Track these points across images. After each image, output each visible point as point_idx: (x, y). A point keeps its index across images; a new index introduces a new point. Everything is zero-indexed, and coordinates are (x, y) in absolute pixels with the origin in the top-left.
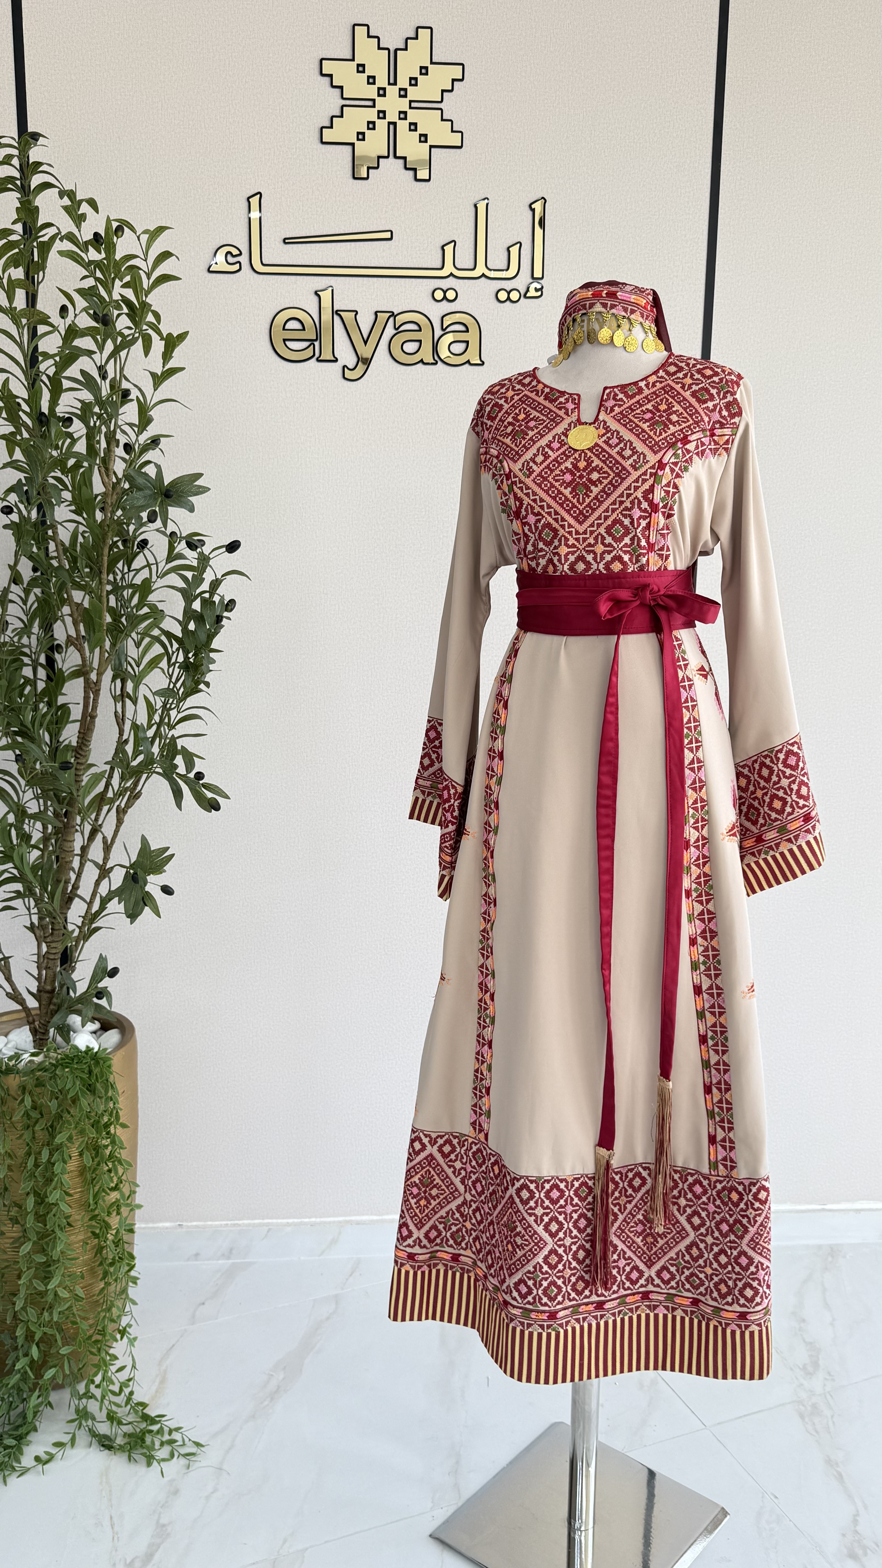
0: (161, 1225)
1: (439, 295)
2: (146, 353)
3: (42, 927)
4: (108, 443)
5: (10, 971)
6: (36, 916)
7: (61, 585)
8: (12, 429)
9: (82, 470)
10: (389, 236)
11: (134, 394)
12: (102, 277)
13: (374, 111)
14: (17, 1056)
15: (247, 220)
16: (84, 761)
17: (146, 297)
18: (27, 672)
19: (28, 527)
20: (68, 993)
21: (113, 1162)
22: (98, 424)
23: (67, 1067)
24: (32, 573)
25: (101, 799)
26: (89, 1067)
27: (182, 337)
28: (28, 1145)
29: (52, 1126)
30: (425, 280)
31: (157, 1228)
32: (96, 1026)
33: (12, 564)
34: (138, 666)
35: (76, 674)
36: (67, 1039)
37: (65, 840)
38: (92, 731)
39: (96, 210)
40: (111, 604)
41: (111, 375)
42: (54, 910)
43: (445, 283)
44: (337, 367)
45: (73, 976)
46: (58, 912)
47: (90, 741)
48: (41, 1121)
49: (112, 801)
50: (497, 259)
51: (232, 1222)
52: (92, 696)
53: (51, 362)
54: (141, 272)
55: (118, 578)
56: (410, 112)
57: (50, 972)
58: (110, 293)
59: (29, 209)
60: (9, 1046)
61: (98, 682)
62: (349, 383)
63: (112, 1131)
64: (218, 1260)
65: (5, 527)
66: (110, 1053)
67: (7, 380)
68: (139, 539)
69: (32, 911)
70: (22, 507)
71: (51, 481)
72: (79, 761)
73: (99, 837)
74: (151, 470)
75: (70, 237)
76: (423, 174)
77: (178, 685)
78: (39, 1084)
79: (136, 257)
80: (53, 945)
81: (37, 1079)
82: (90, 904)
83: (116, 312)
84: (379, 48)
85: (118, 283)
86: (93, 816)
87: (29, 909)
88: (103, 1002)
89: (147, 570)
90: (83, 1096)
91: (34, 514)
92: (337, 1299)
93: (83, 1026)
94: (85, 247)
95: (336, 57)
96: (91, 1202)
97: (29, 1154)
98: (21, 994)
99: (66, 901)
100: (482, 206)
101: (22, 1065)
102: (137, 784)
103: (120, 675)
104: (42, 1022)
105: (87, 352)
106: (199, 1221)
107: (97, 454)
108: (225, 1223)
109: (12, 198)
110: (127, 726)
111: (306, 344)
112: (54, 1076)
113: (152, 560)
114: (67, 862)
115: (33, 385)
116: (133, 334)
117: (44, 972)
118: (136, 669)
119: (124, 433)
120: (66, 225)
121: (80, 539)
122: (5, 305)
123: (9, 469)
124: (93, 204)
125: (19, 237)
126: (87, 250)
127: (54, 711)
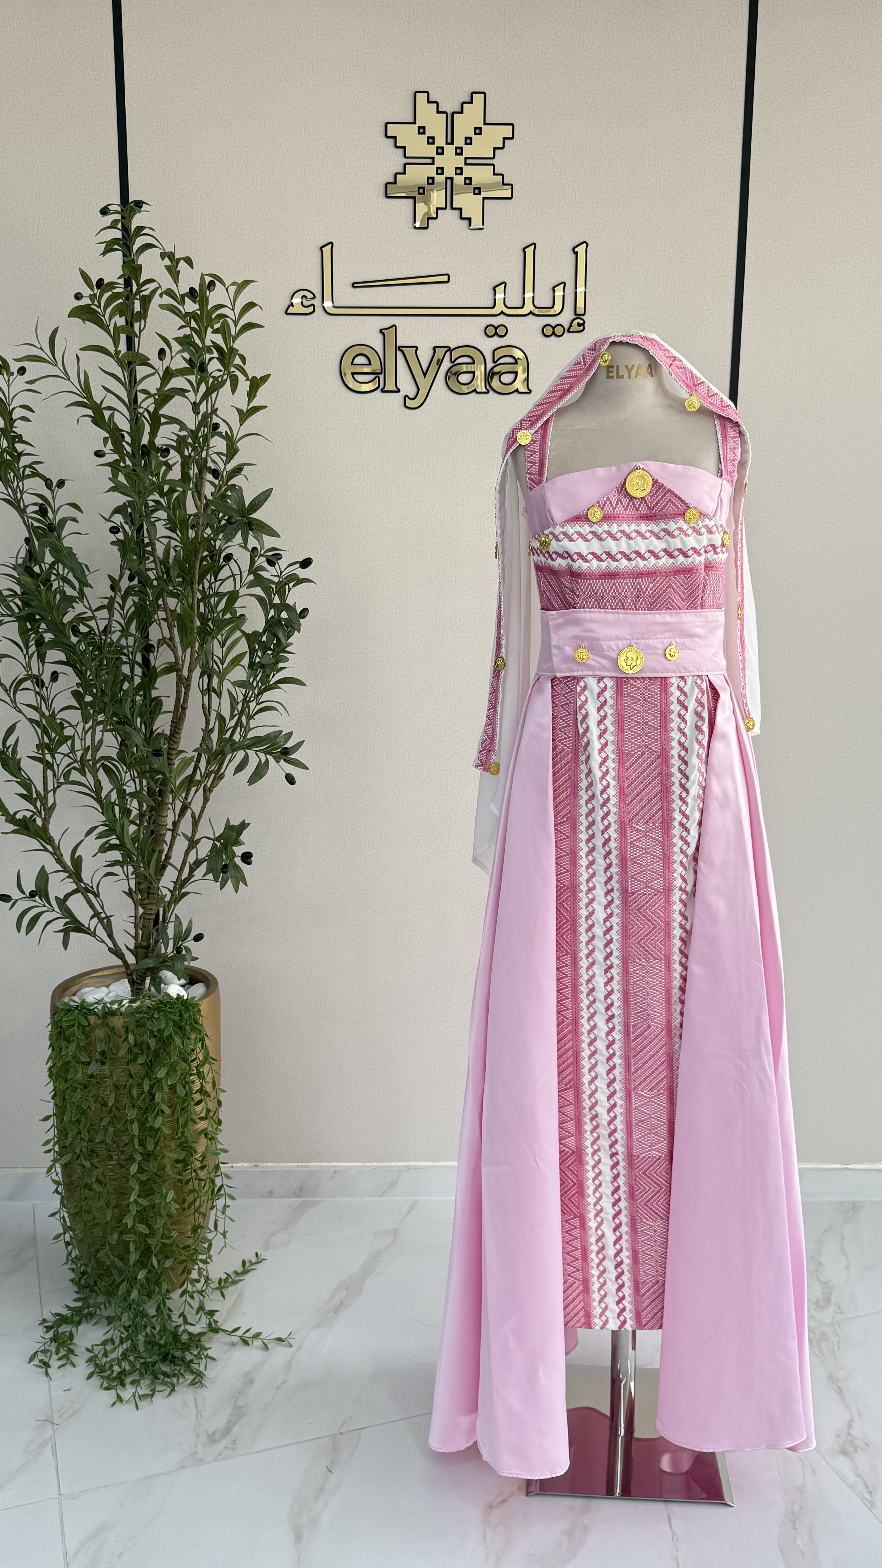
0: (241, 1164)
1: (491, 331)
2: (233, 391)
3: (139, 891)
4: (200, 470)
5: (111, 929)
6: (134, 881)
7: (157, 592)
8: (116, 457)
9: (176, 494)
10: (447, 280)
11: (223, 428)
12: (196, 327)
13: (434, 168)
14: (118, 1002)
15: (320, 268)
16: (175, 747)
17: (234, 342)
18: (126, 669)
19: (132, 545)
22: (192, 454)
23: (161, 1011)
25: (190, 780)
26: (180, 1011)
27: (265, 379)
29: (151, 1062)
30: (478, 318)
32: (184, 979)
33: (115, 576)
34: (223, 664)
35: (169, 670)
36: (160, 989)
37: (159, 816)
38: (183, 720)
39: (192, 266)
40: (200, 610)
42: (150, 875)
43: (496, 321)
44: (399, 397)
46: (153, 877)
47: (181, 730)
48: (142, 1056)
49: (199, 783)
50: (543, 298)
52: (183, 690)
53: (151, 400)
54: (228, 319)
55: (207, 585)
56: (466, 168)
57: (146, 931)
58: (203, 340)
59: (132, 268)
60: (111, 995)
61: (189, 678)
62: (410, 411)
64: (290, 1197)
65: (113, 543)
66: (196, 1003)
67: (113, 413)
68: (224, 553)
69: (130, 877)
70: (127, 527)
71: (150, 503)
72: (172, 747)
73: (188, 813)
75: (169, 292)
76: (477, 222)
78: (140, 1024)
79: (226, 306)
80: (149, 907)
81: (137, 1021)
82: (181, 871)
83: (208, 357)
84: (438, 112)
85: (209, 330)
86: (183, 795)
87: (127, 876)
89: (231, 580)
90: (176, 1036)
93: (173, 980)
94: (181, 300)
95: (399, 121)
98: (121, 950)
99: (160, 867)
100: (530, 251)
101: (123, 1009)
102: (220, 768)
103: (207, 672)
104: (139, 973)
105: (182, 392)
106: (273, 1162)
107: (190, 479)
108: (296, 1164)
109: (117, 257)
110: (213, 715)
111: (371, 377)
112: (151, 1018)
113: (236, 571)
114: (161, 835)
115: (135, 420)
116: (222, 376)
117: (140, 932)
118: (221, 666)
119: (214, 461)
120: (166, 282)
121: (173, 553)
122: (111, 348)
123: (114, 493)
124: (189, 261)
125: (123, 290)
126: (184, 303)
127: (149, 703)
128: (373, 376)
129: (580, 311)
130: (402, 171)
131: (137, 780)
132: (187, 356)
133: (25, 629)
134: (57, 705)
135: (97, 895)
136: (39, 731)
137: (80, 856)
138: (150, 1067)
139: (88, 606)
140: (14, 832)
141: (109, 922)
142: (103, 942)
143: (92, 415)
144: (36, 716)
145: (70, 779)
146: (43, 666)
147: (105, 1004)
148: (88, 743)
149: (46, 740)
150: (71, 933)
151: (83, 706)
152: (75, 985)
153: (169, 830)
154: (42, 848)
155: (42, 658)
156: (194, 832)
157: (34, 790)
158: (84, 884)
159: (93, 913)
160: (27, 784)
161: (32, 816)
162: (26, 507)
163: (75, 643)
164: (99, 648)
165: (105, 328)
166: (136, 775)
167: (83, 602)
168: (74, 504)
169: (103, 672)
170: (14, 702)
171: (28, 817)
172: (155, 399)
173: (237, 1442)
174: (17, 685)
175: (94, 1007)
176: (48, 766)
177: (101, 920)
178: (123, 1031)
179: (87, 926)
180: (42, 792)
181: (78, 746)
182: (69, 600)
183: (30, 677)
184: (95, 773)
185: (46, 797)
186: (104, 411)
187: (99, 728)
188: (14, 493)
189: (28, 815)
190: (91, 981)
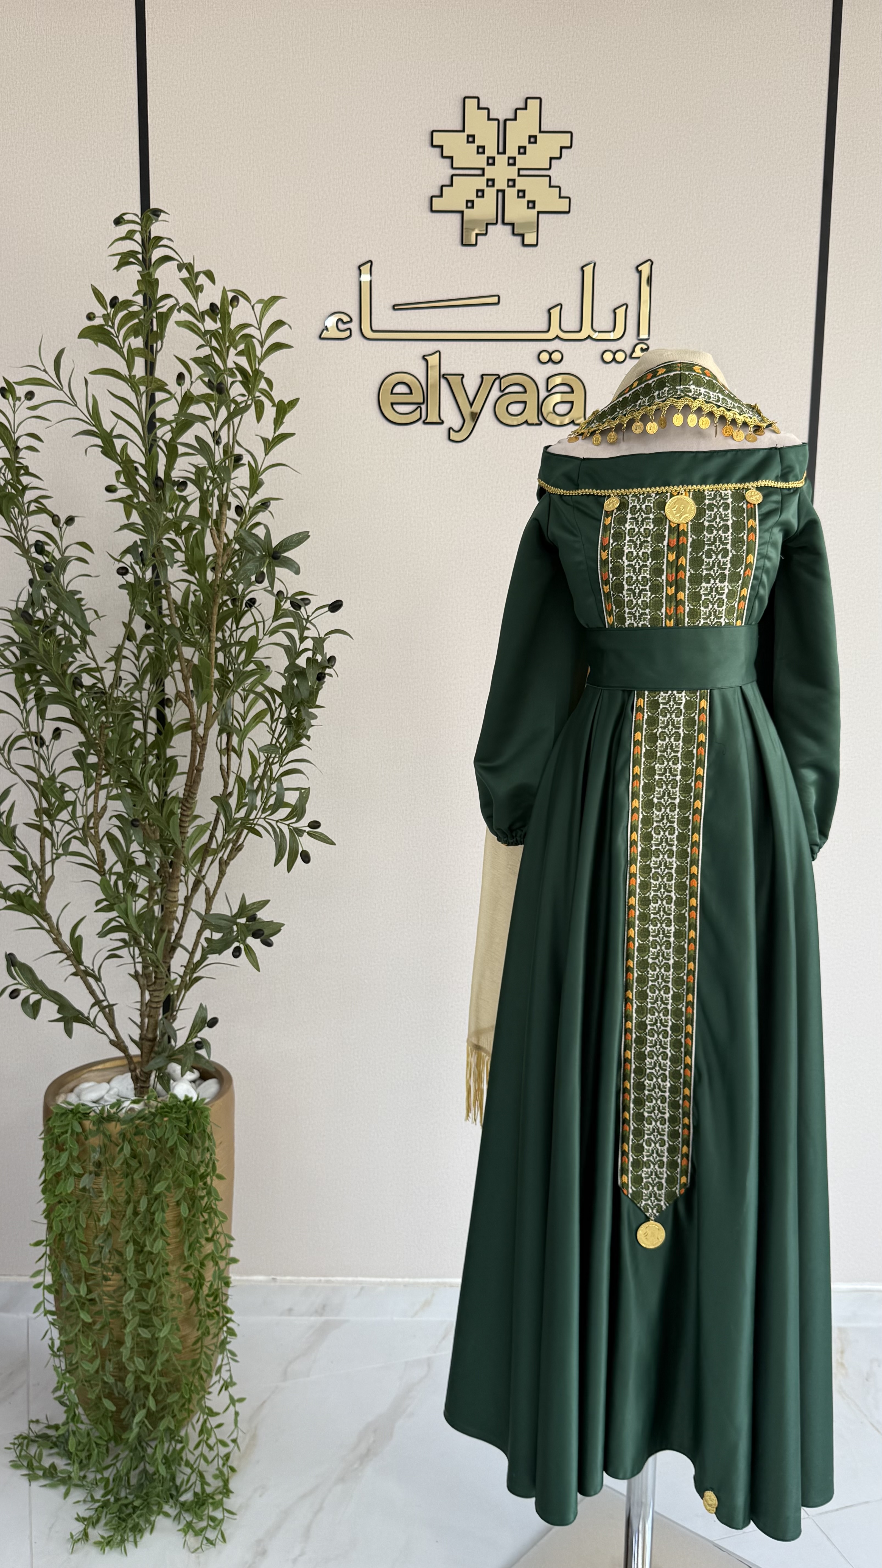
0: (255, 1278)
1: (545, 357)
2: (259, 417)
3: (146, 976)
4: (220, 506)
5: (114, 1019)
6: (141, 965)
7: (172, 642)
8: (129, 492)
9: (195, 532)
10: (497, 301)
11: (246, 459)
12: (217, 346)
13: (484, 179)
14: (118, 1104)
15: (357, 288)
16: (189, 813)
17: (259, 364)
18: (138, 725)
19: (142, 588)
20: (169, 1042)
21: (209, 1213)
22: (211, 488)
23: (166, 1116)
24: (145, 630)
25: (205, 850)
26: (187, 1116)
27: (293, 403)
28: (127, 1193)
29: (150, 1176)
30: (531, 343)
31: (251, 1281)
32: (195, 1075)
33: (126, 621)
34: (244, 721)
35: (184, 727)
36: (167, 1088)
37: (170, 890)
38: (198, 783)
39: (213, 281)
40: (218, 661)
41: (224, 440)
42: (158, 959)
43: (550, 346)
44: (443, 429)
45: (174, 1025)
46: (161, 961)
47: (195, 794)
48: (139, 1170)
49: (215, 853)
50: (603, 321)
51: (325, 1279)
52: (199, 749)
53: (168, 427)
54: (254, 340)
55: (227, 634)
56: (519, 181)
57: (152, 1021)
58: (224, 362)
59: (150, 282)
60: (112, 1092)
61: (205, 736)
62: (454, 444)
63: (209, 1182)
64: (311, 1315)
65: (121, 587)
66: (207, 1104)
67: (126, 444)
68: (247, 598)
69: (137, 960)
70: (137, 568)
71: (165, 543)
72: (185, 813)
73: (202, 888)
74: (260, 532)
75: (188, 308)
76: (530, 238)
77: (281, 740)
78: (139, 1132)
79: (251, 325)
80: (156, 994)
81: (136, 1127)
83: (230, 380)
84: (489, 119)
85: (232, 351)
86: (197, 868)
87: (133, 957)
88: (203, 1052)
89: (254, 627)
90: (181, 1145)
91: (149, 574)
92: (429, 1362)
93: (183, 1075)
94: (201, 317)
95: (446, 129)
96: (186, 1254)
97: (128, 1202)
98: (123, 1042)
99: (169, 950)
100: (588, 270)
101: (121, 1112)
102: (239, 838)
103: (226, 729)
104: (143, 1070)
105: (202, 419)
106: (294, 1275)
107: (209, 517)
108: (319, 1278)
109: (133, 272)
110: (232, 779)
111: (413, 407)
112: (156, 1124)
113: (259, 618)
114: (171, 912)
115: (150, 450)
116: (246, 401)
117: (146, 1020)
118: (242, 723)
119: (235, 496)
120: (184, 296)
121: (192, 598)
122: (124, 371)
123: (126, 531)
124: (210, 275)
125: (140, 309)
126: (204, 320)
127: (163, 764)
128: (415, 407)
129: (644, 335)
130: (448, 183)
132: (206, 378)
133: (23, 682)
134: (58, 767)
135: (98, 979)
136: (36, 794)
137: (80, 937)
138: (150, 1180)
139: (91, 656)
140: (6, 908)
141: (112, 1011)
142: (104, 1033)
143: (102, 445)
144: (34, 777)
145: (70, 850)
146: (43, 722)
147: (103, 1106)
148: (90, 809)
149: (45, 805)
150: (72, 1025)
151: (85, 768)
152: (73, 1080)
153: (181, 906)
154: (38, 926)
155: (42, 713)
156: (208, 911)
157: (29, 862)
158: (85, 967)
159: (93, 1001)
160: (22, 854)
161: (27, 891)
162: (29, 546)
163: (78, 696)
164: (104, 703)
165: (118, 349)
167: (85, 652)
168: (84, 543)
169: (107, 731)
170: (8, 763)
171: (23, 891)
172: (172, 426)
174: (12, 743)
175: (90, 1109)
176: (46, 834)
177: (102, 1009)
178: (119, 1141)
179: (86, 1015)
180: (39, 864)
181: (79, 813)
182: (71, 649)
183: (28, 734)
184: (97, 843)
185: (43, 869)
186: (114, 440)
187: (103, 794)
188: (18, 529)
189: (23, 889)
190: (92, 1074)
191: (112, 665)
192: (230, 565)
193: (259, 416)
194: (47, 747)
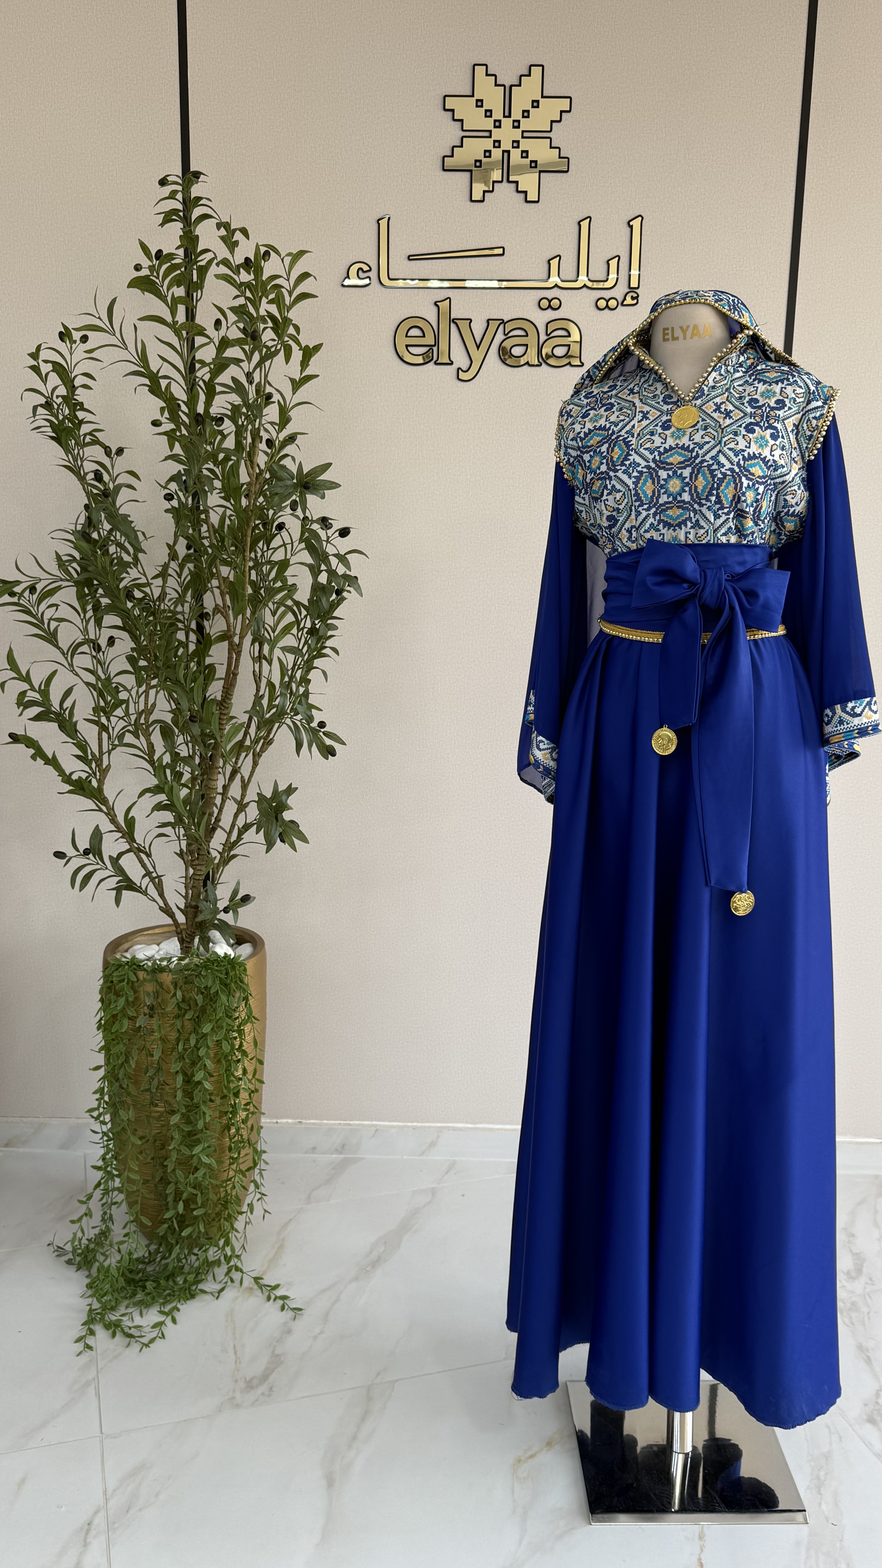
0: (284, 1120)
1: (545, 303)
2: (287, 361)
3: (190, 852)
4: (253, 439)
5: (162, 889)
6: (185, 842)
7: (211, 561)
8: (173, 426)
9: (230, 463)
11: (276, 397)
12: (251, 296)
13: (491, 141)
14: (168, 959)
15: (376, 239)
16: (226, 713)
17: (288, 312)
18: (181, 636)
19: (185, 512)
22: (245, 423)
23: (208, 969)
24: (187, 551)
25: (240, 745)
26: (226, 969)
27: (317, 348)
28: (179, 1031)
29: (198, 1018)
30: (532, 291)
31: (280, 1124)
32: (233, 940)
33: (171, 543)
34: (274, 632)
35: (222, 638)
36: (208, 948)
37: (210, 779)
38: (234, 686)
39: (247, 237)
40: (252, 578)
41: (257, 381)
42: (200, 837)
44: (452, 369)
45: (215, 894)
46: (203, 838)
47: (232, 695)
48: (189, 1013)
49: (249, 747)
50: (598, 272)
51: (345, 1122)
52: (234, 656)
53: (207, 369)
54: (283, 290)
55: (259, 555)
56: (522, 141)
57: (195, 891)
58: (257, 310)
59: (190, 237)
60: (161, 952)
61: (240, 645)
62: (463, 383)
64: (332, 1153)
65: (167, 511)
66: (243, 962)
67: (170, 383)
68: (277, 522)
69: (181, 838)
70: (180, 494)
71: (205, 472)
72: (223, 712)
73: (239, 776)
74: (289, 463)
75: (225, 262)
76: (532, 196)
78: (188, 981)
79: (281, 277)
80: (199, 868)
81: (185, 977)
82: (229, 834)
83: (262, 326)
84: (496, 85)
85: (264, 300)
86: (233, 760)
87: (179, 838)
89: (283, 548)
90: (222, 993)
91: (191, 500)
92: (433, 1192)
93: (222, 940)
94: (237, 270)
95: (457, 94)
97: (178, 1040)
98: (171, 909)
99: (209, 830)
101: (170, 966)
102: (269, 733)
103: (258, 639)
104: (189, 932)
105: (237, 361)
106: (317, 1119)
107: (243, 449)
108: (338, 1122)
109: (176, 228)
110: (264, 682)
112: (199, 975)
113: (287, 540)
114: (211, 798)
115: (191, 389)
116: (276, 346)
117: (190, 892)
118: (272, 634)
119: (266, 430)
120: (223, 252)
121: (228, 522)
122: (169, 319)
123: (170, 461)
124: (244, 232)
125: (182, 261)
126: (239, 273)
127: (202, 670)
128: (426, 349)
129: (634, 284)
130: (459, 144)
131: (190, 745)
132: (241, 325)
133: (83, 594)
134: (113, 670)
135: (149, 855)
136: (95, 693)
137: (133, 817)
138: (197, 1022)
139: (142, 572)
140: (70, 792)
141: (160, 881)
142: (154, 900)
143: (149, 384)
144: (92, 679)
145: (124, 742)
146: (100, 630)
147: (155, 961)
148: (142, 706)
149: (102, 704)
150: (124, 892)
151: (137, 671)
152: (127, 942)
153: (220, 794)
154: (97, 808)
155: (99, 623)
156: (243, 796)
157: (89, 751)
158: (137, 844)
159: (144, 872)
160: (82, 745)
161: (87, 777)
162: (86, 474)
163: (130, 608)
164: (153, 614)
165: (162, 298)
166: (189, 739)
167: (137, 568)
168: (132, 471)
169: (156, 638)
170: (71, 665)
171: (84, 778)
172: (210, 368)
173: (274, 1389)
174: (75, 649)
175: (144, 963)
176: (103, 728)
177: (152, 880)
178: (172, 987)
179: (139, 885)
180: (97, 754)
181: (132, 710)
182: (124, 566)
183: (87, 641)
184: (148, 736)
185: (101, 759)
186: (160, 380)
187: (152, 692)
188: (75, 460)
189: (84, 776)
190: (143, 938)
191: (159, 581)
192: (262, 493)
193: (288, 359)
194: (103, 652)
